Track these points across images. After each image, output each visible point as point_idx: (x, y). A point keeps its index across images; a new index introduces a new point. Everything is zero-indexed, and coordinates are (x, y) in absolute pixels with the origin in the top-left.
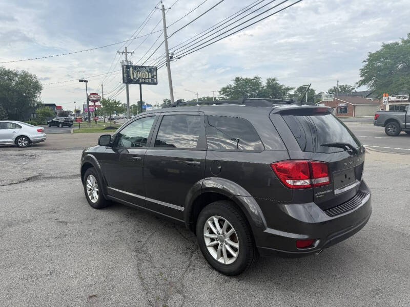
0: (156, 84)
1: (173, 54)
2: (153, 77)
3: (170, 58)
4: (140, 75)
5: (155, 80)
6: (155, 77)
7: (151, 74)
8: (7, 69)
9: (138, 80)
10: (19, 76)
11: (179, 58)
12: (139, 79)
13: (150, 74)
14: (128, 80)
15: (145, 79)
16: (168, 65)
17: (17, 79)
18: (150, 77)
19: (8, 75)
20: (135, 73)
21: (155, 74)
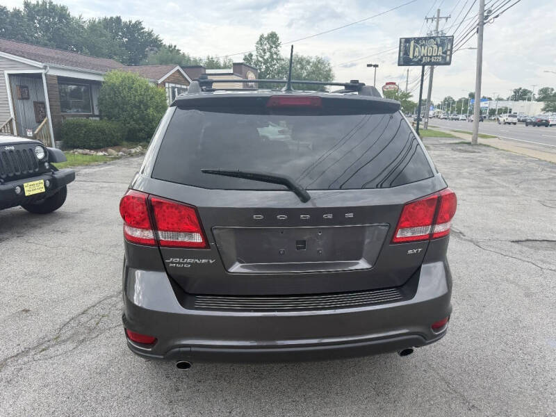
0: (449, 63)
1: (490, 12)
2: (445, 53)
3: (484, 18)
4: (424, 51)
5: (448, 58)
6: (449, 53)
7: (443, 49)
8: (300, 56)
9: (421, 60)
10: (311, 64)
11: (497, 16)
12: (422, 57)
13: (440, 48)
14: (405, 61)
15: (431, 57)
16: (480, 31)
17: (308, 67)
18: (440, 53)
19: (300, 63)
20: (417, 49)
21: (449, 48)
